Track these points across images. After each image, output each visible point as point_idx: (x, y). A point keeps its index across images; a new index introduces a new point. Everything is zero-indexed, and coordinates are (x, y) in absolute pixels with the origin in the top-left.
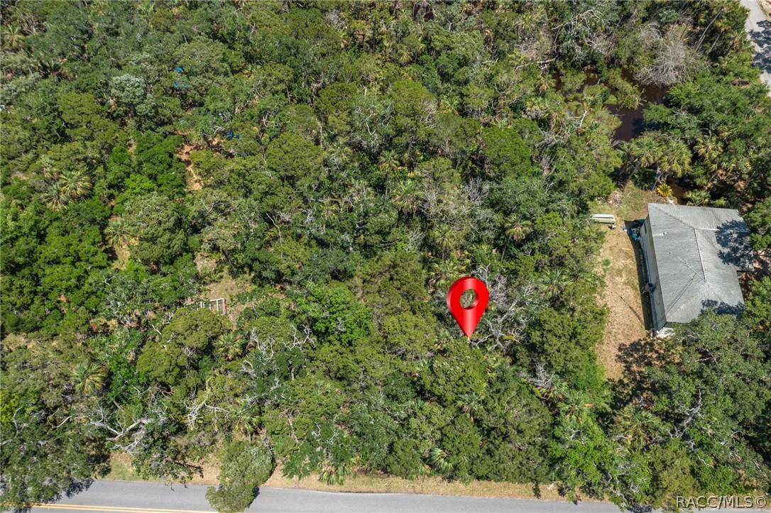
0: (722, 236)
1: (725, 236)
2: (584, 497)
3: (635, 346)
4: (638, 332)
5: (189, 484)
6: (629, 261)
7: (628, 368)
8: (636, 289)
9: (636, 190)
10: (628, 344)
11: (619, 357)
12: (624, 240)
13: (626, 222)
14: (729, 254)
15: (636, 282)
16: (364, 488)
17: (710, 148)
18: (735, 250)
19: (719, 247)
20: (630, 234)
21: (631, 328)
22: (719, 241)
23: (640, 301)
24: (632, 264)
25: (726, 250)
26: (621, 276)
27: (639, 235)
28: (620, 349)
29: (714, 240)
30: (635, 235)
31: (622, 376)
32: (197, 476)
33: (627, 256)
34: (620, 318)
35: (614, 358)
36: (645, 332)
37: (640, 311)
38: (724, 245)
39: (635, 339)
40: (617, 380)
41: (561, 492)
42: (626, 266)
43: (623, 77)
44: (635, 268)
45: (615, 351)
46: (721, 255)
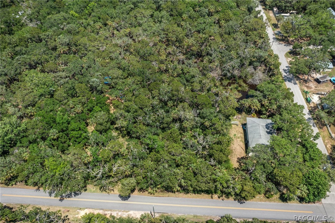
0: (267, 126)
1: (268, 127)
2: (226, 199)
3: (242, 158)
4: (243, 154)
5: (110, 194)
6: (242, 135)
7: (240, 164)
8: (243, 142)
9: (246, 115)
10: (240, 157)
11: (238, 161)
12: (241, 129)
13: (242, 124)
14: (269, 131)
15: (243, 140)
16: (161, 196)
17: (266, 102)
18: (271, 130)
19: (266, 129)
20: (243, 127)
21: (241, 153)
22: (266, 128)
23: (244, 146)
24: (243, 136)
25: (268, 131)
26: (239, 139)
27: (245, 127)
28: (238, 159)
29: (265, 127)
30: (244, 127)
31: (238, 167)
32: (112, 192)
33: (241, 133)
34: (238, 150)
35: (236, 161)
36: (245, 154)
37: (244, 148)
38: (268, 129)
39: (242, 156)
40: (237, 168)
41: (219, 197)
42: (241, 136)
43: (243, 82)
44: (243, 137)
45: (236, 159)
46: (267, 132)
